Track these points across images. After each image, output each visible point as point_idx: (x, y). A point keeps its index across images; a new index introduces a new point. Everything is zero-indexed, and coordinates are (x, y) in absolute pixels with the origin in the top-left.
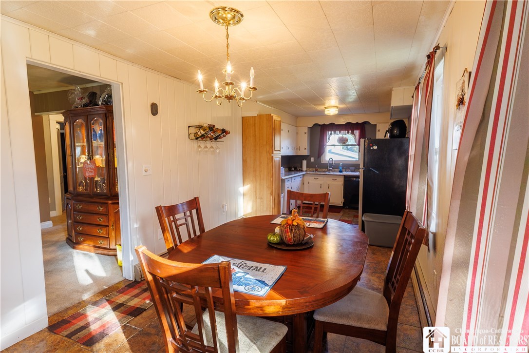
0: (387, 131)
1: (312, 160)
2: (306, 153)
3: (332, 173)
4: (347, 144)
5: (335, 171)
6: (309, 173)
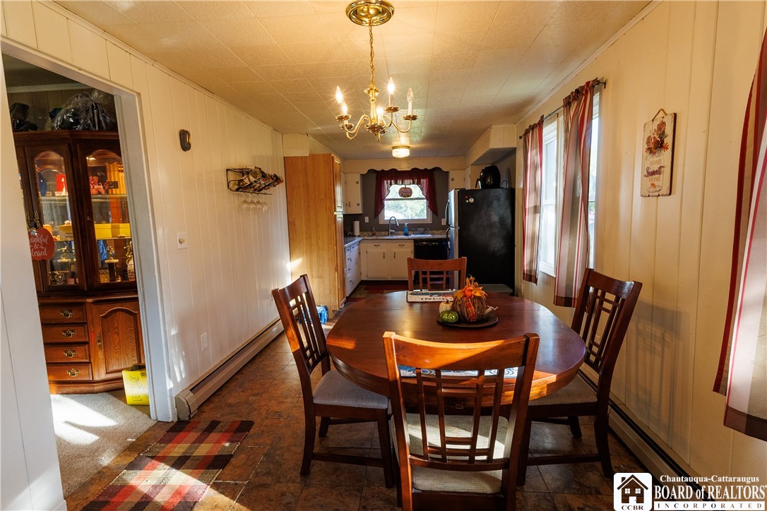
0: (478, 180)
1: (367, 220)
2: (359, 210)
3: (394, 237)
4: (411, 197)
5: (398, 235)
6: (366, 238)
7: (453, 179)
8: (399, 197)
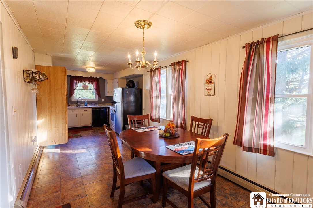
0: (127, 85)
4: (88, 89)
5: (83, 106)
7: (108, 83)
8: (82, 89)
